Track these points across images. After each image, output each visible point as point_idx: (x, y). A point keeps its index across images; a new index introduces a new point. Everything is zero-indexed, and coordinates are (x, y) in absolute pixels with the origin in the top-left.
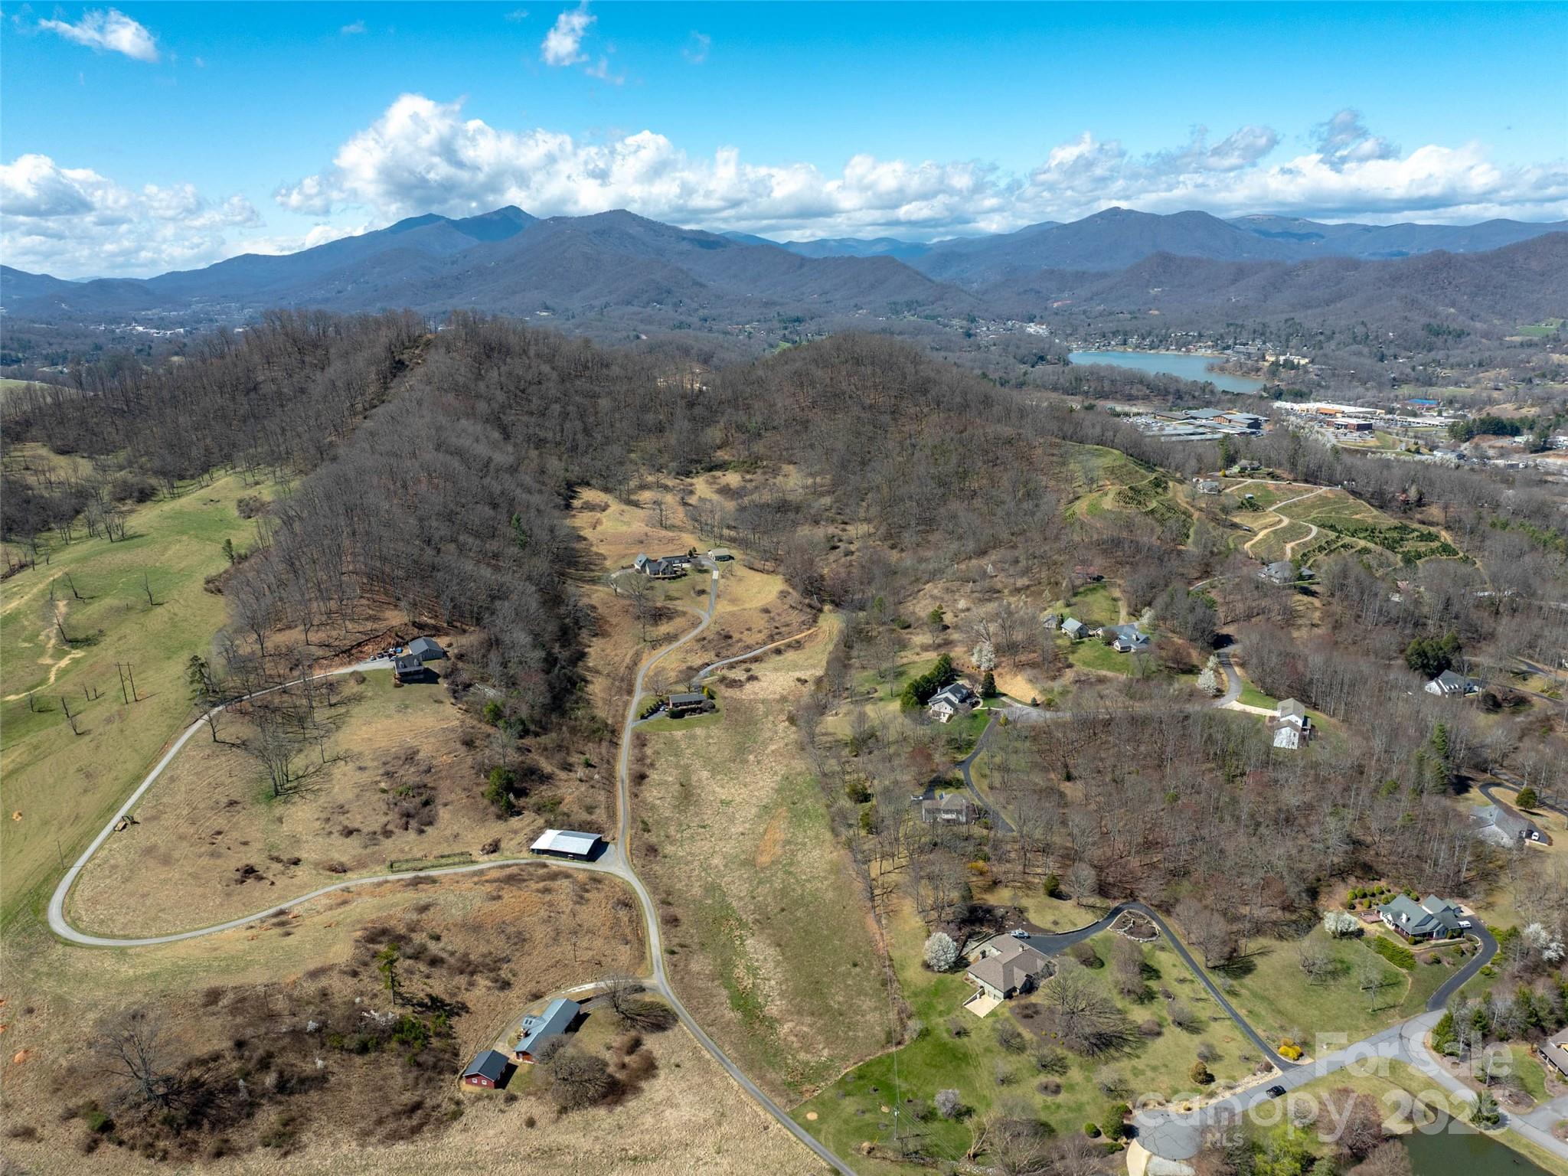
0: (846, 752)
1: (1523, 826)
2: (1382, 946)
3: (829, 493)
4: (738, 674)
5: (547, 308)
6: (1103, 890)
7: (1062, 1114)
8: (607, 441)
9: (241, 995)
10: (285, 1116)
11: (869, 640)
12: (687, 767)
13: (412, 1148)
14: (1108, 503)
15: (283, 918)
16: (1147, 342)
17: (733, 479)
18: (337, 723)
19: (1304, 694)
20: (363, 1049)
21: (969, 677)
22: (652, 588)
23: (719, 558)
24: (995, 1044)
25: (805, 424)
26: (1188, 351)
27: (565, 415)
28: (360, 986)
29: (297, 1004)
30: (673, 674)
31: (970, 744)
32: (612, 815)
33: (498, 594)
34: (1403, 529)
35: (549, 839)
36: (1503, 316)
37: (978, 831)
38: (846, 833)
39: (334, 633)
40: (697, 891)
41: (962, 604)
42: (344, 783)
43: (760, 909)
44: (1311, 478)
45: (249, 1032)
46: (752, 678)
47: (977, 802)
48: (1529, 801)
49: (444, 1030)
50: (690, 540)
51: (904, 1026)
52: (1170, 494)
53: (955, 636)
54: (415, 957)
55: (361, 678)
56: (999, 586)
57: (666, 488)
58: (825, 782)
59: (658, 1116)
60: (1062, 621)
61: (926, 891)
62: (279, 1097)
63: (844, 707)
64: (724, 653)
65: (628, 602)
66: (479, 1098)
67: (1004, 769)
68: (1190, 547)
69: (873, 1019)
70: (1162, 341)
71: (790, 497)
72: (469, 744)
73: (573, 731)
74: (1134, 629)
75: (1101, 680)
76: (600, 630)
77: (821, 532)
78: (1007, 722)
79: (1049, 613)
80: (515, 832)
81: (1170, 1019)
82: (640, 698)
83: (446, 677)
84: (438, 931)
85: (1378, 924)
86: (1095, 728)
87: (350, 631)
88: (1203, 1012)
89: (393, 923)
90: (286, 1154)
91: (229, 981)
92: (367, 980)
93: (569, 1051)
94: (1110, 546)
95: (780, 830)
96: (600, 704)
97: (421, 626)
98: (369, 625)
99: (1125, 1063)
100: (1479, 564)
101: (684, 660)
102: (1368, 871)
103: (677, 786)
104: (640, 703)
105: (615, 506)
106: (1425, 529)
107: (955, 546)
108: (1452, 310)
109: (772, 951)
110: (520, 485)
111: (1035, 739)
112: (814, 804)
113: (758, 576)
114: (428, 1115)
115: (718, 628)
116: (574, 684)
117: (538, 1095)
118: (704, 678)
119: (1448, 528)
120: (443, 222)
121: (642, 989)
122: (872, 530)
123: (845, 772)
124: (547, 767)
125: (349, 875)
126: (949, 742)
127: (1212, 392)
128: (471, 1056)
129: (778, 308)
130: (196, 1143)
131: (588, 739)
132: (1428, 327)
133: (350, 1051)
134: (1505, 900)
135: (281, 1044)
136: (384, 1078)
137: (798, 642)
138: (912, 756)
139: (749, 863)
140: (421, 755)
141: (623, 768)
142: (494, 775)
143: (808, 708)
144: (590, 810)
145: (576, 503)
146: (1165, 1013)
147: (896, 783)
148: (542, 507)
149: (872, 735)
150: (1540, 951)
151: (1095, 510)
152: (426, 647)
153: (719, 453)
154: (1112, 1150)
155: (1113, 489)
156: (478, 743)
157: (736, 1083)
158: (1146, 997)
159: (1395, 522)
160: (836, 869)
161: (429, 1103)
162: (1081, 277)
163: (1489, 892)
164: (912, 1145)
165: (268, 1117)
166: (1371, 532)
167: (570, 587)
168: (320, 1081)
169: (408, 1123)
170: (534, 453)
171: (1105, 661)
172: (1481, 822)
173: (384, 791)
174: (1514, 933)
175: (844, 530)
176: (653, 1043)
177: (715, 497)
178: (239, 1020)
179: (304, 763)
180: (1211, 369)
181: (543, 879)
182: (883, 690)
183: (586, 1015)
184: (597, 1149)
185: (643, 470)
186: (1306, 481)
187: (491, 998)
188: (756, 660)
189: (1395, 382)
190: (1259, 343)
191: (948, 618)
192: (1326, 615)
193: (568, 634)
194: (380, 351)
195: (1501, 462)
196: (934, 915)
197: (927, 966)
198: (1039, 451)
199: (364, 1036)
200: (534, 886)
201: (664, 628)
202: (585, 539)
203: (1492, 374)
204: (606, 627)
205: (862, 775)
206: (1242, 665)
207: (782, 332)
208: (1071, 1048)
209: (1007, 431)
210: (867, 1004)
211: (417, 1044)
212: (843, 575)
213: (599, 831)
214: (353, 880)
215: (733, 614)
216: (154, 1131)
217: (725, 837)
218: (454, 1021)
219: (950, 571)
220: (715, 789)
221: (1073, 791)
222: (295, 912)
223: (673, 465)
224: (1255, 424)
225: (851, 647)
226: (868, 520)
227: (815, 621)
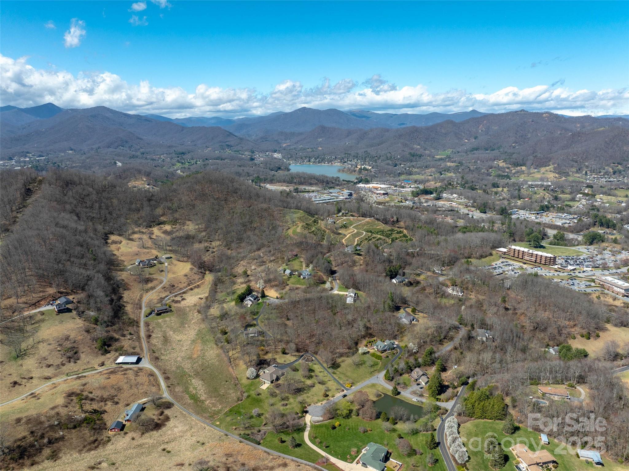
0: (218, 320)
1: (412, 318)
2: (373, 355)
3: (205, 231)
4: (179, 298)
5: (72, 150)
6: (298, 350)
7: (288, 411)
8: (119, 216)
9: (28, 418)
10: (52, 450)
11: (223, 282)
12: (165, 331)
13: (96, 452)
14: (299, 230)
15: (33, 395)
16: (317, 160)
17: (168, 227)
18: (36, 330)
19: (356, 287)
20: (75, 427)
21: (257, 291)
22: (143, 271)
23: (167, 258)
24: (268, 396)
25: (194, 206)
26: (332, 164)
27: (100, 207)
28: (69, 410)
29: (49, 418)
30: (156, 301)
31: (258, 313)
32: (142, 349)
33: (89, 278)
34: (392, 230)
35: (121, 359)
36: (434, 148)
37: (261, 338)
38: (220, 345)
39: (28, 298)
40: (174, 368)
41: (253, 267)
42: (43, 350)
43: (195, 371)
44: (364, 215)
45: (34, 429)
46: (183, 299)
47: (260, 330)
48: (414, 311)
49: (100, 418)
50: (155, 252)
51: (242, 395)
52: (319, 225)
53: (252, 278)
54: (86, 399)
55: (42, 313)
56: (265, 260)
57: (143, 233)
58: (212, 330)
59: (172, 430)
60: (285, 271)
61: (247, 358)
62: (49, 445)
63: (216, 305)
64: (173, 291)
65: (135, 277)
66: (115, 435)
67: (268, 319)
68: (325, 243)
69: (233, 395)
70: (323, 160)
71: (190, 233)
72: (88, 331)
73: (124, 323)
74: (307, 271)
75: (297, 288)
76: (127, 288)
77: (202, 246)
78: (269, 304)
79: (281, 268)
80: (109, 358)
81: (317, 382)
82: (144, 310)
83: (75, 310)
84: (91, 391)
85: (373, 350)
86: (295, 304)
87: (35, 296)
88: (326, 379)
89: (75, 390)
90: (55, 461)
91: (23, 415)
92: (71, 408)
93: (143, 417)
94: (299, 244)
95: (199, 347)
96: (131, 313)
97: (61, 293)
98: (41, 294)
99: (305, 395)
100: (414, 240)
101: (159, 296)
102: (371, 335)
103: (162, 338)
104: (145, 312)
105: (124, 242)
106: (399, 230)
107: (249, 248)
108: (419, 147)
109: (200, 382)
110: (90, 237)
111: (277, 309)
112: (210, 337)
113: (182, 263)
114: (100, 442)
115: (169, 283)
116: (121, 308)
117: (134, 431)
118: (167, 301)
119: (406, 229)
120: (16, 110)
121: (161, 398)
122: (221, 243)
123: (218, 326)
124: (117, 336)
125: (52, 379)
126: (251, 313)
127: (339, 181)
128: (110, 423)
129: (174, 148)
130: (23, 463)
131: (129, 326)
132: (410, 153)
133: (70, 428)
134: (405, 339)
135: (46, 430)
136: (84, 434)
137: (198, 285)
138: (240, 318)
139: (190, 358)
140: (71, 337)
141: (143, 334)
142: (99, 341)
143: (204, 307)
144: (134, 348)
145: (109, 241)
146: (315, 381)
147: (235, 327)
148: (99, 245)
149: (226, 313)
150: (412, 350)
151: (294, 232)
152: (66, 300)
153: (162, 218)
154: (301, 417)
155: (300, 225)
156: (91, 331)
157: (194, 419)
158: (310, 377)
159: (390, 228)
160: (218, 355)
161: (99, 439)
162: (293, 134)
163: (401, 337)
164: (247, 425)
165: (47, 452)
166: (382, 232)
167: (114, 274)
168: (62, 438)
169: (94, 446)
170: (91, 223)
171: (298, 282)
172: (401, 318)
173: (59, 351)
174: (406, 346)
175: (211, 244)
176: (167, 412)
177: (163, 235)
178: (30, 426)
179: (26, 345)
180: (339, 171)
181: (122, 371)
182: (229, 299)
183: (145, 408)
184: (155, 442)
185: (133, 226)
186: (363, 217)
187: (113, 408)
188: (184, 293)
189: (400, 174)
190: (355, 160)
191: (249, 273)
192: (364, 261)
193: (115, 291)
194: (20, 185)
195: (425, 204)
196: (249, 364)
197: (248, 378)
198: (276, 213)
199: (75, 423)
200: (120, 373)
201: (150, 285)
202: (115, 255)
203: (430, 170)
204: (129, 286)
205: (224, 327)
206: (339, 279)
207: (177, 159)
208: (290, 394)
209: (265, 206)
210: (231, 391)
211: (93, 423)
212: (212, 260)
213: (138, 354)
214: (54, 380)
215: (174, 278)
216: (8, 463)
217: (181, 351)
218: (102, 415)
219: (248, 256)
220: (175, 337)
221: (289, 323)
222: (37, 393)
223: (144, 224)
224: (351, 195)
225: (217, 285)
226: (219, 240)
227: (203, 278)
